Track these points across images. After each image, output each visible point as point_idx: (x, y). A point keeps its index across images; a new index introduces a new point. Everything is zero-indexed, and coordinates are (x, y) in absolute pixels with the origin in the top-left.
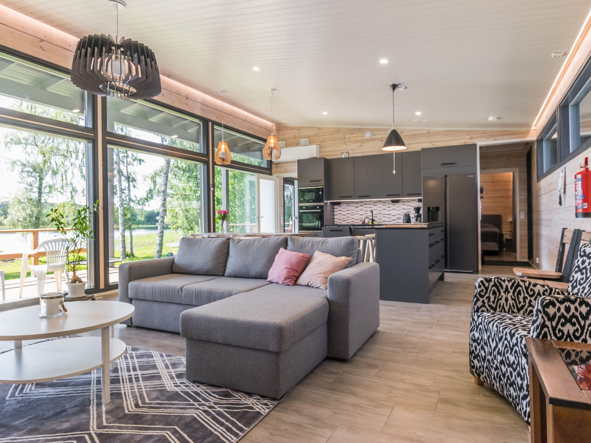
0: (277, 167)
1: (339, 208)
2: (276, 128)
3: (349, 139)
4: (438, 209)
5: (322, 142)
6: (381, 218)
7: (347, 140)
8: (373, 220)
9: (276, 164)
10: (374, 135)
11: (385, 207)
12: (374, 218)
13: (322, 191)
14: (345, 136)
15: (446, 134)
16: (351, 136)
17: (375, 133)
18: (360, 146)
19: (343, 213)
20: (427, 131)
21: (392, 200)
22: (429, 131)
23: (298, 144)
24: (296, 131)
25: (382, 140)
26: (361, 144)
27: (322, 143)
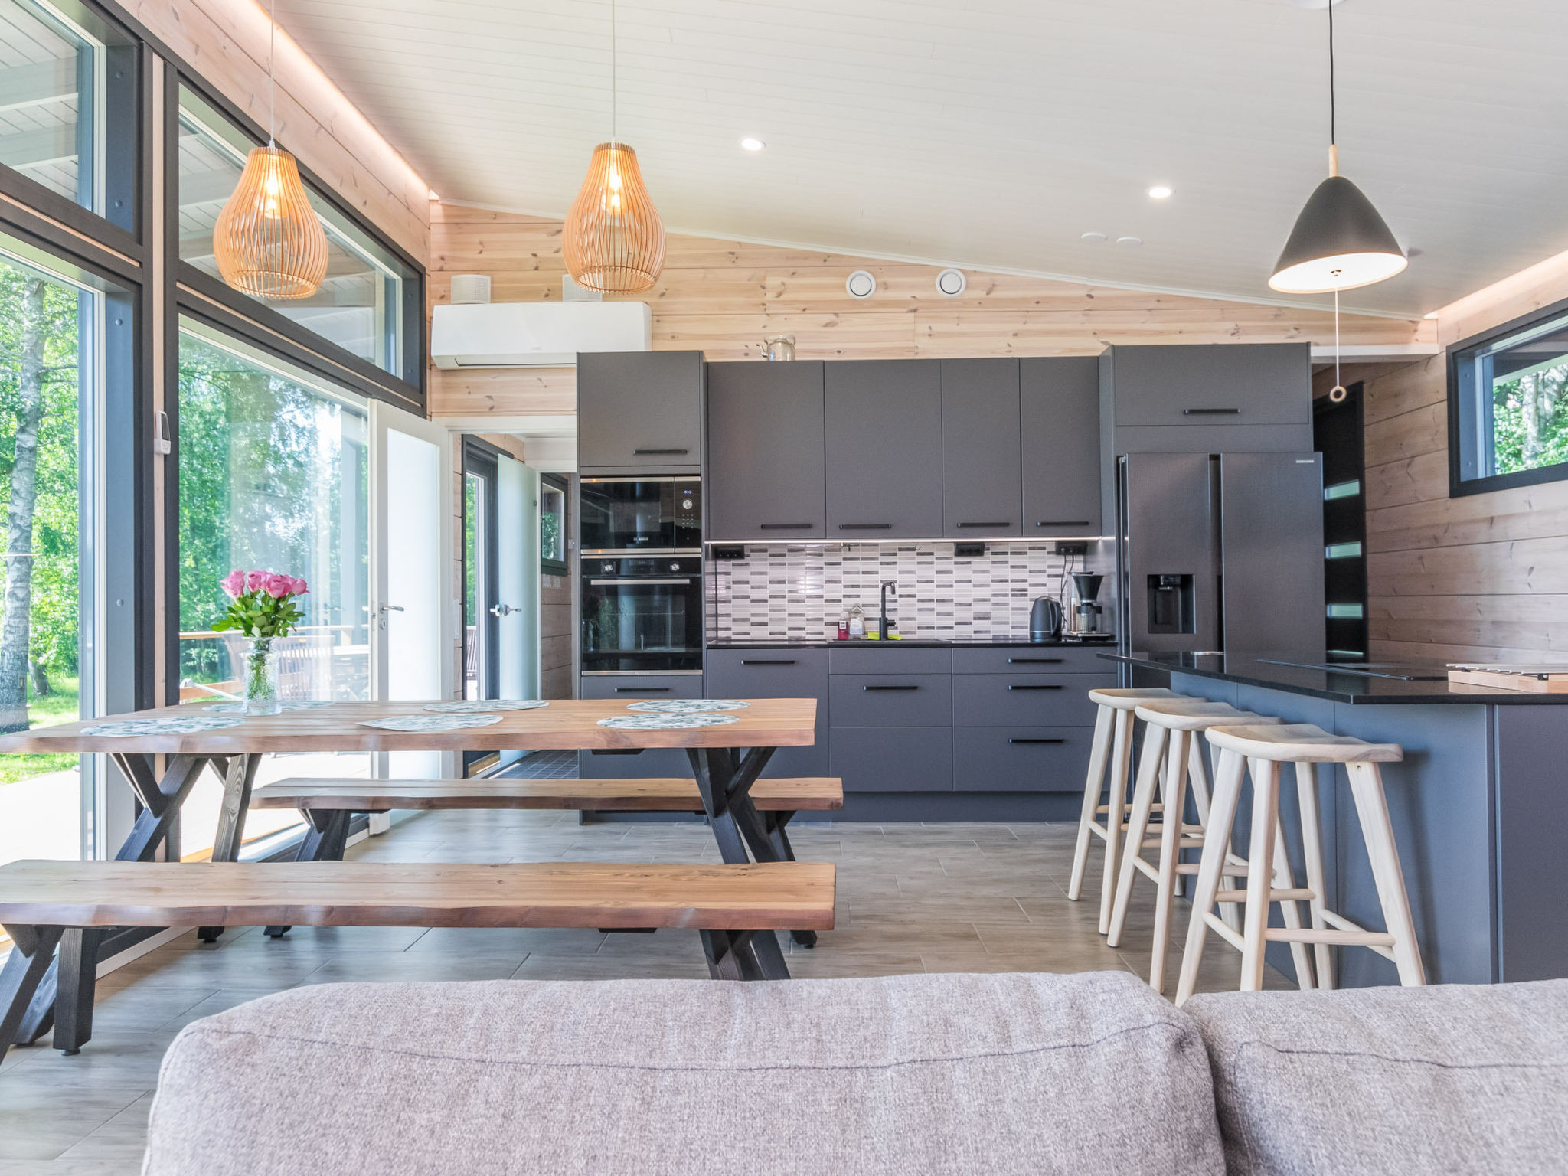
0: (446, 388)
1: (739, 573)
2: (446, 216)
3: (779, 295)
4: (1186, 581)
5: (662, 295)
6: (915, 614)
7: (771, 296)
8: (886, 624)
9: (446, 372)
10: (886, 286)
11: (929, 572)
12: (890, 616)
13: (696, 499)
14: (765, 278)
15: (1150, 310)
16: (789, 281)
17: (890, 280)
18: (826, 325)
19: (756, 594)
20: (1083, 293)
21: (957, 544)
22: (1092, 293)
23: (552, 294)
24: (543, 236)
25: (915, 311)
26: (831, 318)
27: (663, 300)
